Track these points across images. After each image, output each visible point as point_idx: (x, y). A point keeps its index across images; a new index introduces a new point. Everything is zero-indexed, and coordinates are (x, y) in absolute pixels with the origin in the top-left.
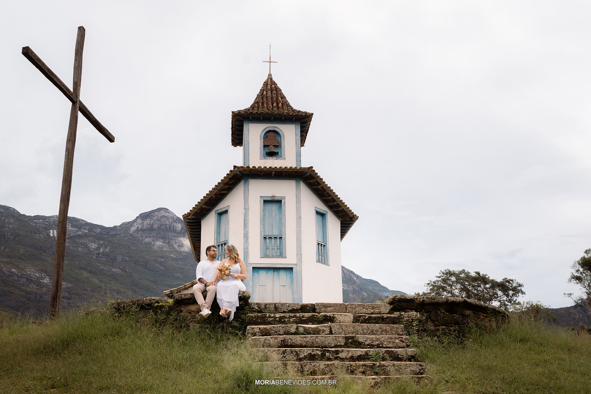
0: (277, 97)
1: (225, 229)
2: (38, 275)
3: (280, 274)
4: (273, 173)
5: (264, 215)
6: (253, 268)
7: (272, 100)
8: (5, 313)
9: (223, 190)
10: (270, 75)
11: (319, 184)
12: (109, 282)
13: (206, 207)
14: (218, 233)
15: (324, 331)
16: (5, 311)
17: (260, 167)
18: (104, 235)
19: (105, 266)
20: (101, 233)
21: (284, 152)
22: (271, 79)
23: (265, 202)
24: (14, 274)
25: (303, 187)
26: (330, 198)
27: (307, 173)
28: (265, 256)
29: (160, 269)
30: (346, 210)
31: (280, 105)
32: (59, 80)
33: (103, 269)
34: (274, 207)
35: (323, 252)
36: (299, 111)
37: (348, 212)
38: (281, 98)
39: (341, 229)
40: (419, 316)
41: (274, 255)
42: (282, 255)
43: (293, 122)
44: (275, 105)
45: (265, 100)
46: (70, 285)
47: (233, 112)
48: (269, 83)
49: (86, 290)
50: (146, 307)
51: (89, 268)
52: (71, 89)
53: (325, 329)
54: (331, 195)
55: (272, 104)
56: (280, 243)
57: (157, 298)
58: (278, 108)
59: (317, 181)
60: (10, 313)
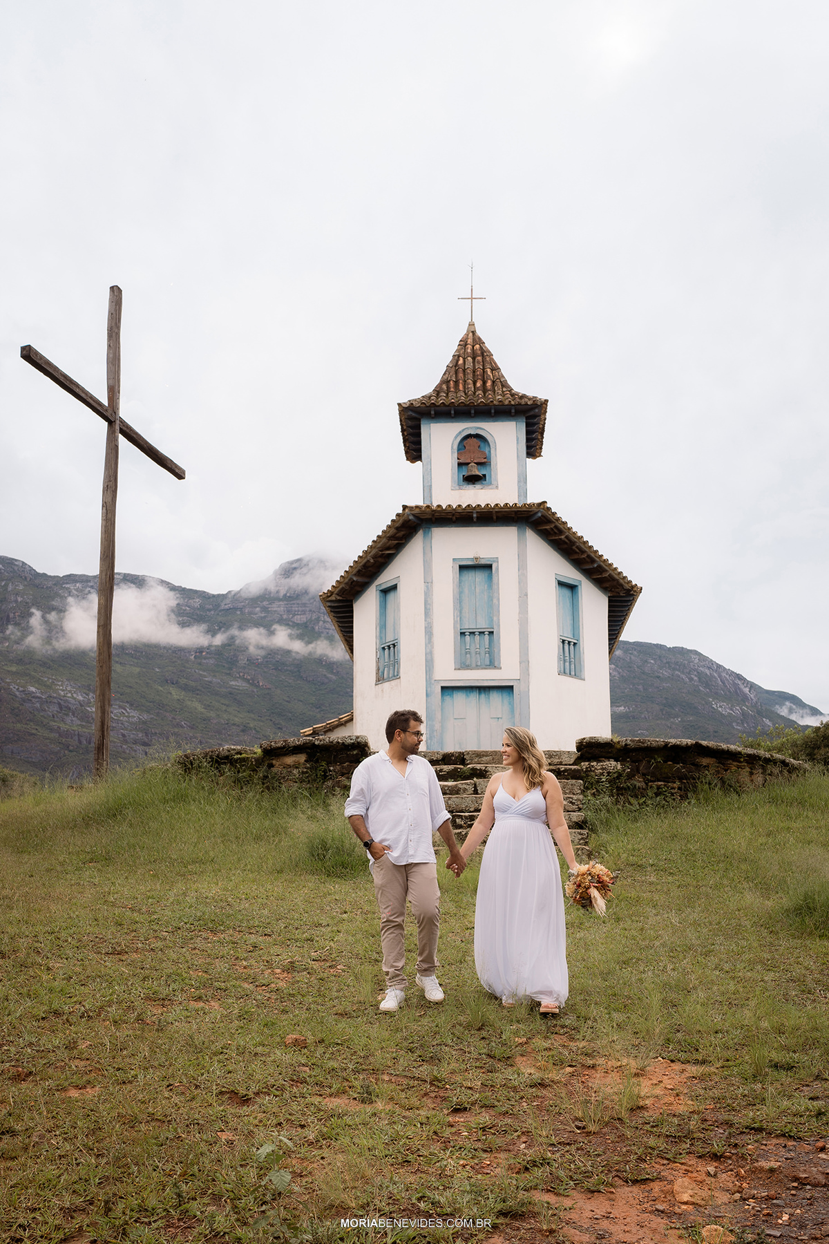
0: (483, 369)
1: (394, 619)
2: (80, 698)
3: (491, 698)
4: (475, 515)
5: (461, 593)
6: (443, 688)
7: (474, 375)
8: (23, 776)
9: (388, 549)
10: (472, 325)
11: (561, 532)
12: (224, 708)
13: (360, 579)
14: (382, 626)
15: (465, 790)
16: (22, 772)
17: (449, 506)
18: (209, 610)
19: (214, 676)
20: (202, 607)
21: (496, 474)
22: (474, 333)
23: (462, 568)
24: (33, 697)
25: (532, 538)
26: (583, 556)
27: (537, 513)
28: (463, 666)
29: (327, 678)
30: (616, 577)
31: (489, 384)
32: (83, 390)
33: (210, 682)
34: (479, 577)
35: (572, 656)
36: (523, 396)
37: (621, 581)
38: (492, 370)
39: (609, 611)
40: (619, 767)
41: (479, 664)
42: (492, 664)
43: (512, 416)
44: (478, 384)
45: (461, 375)
46: (145, 717)
47: (399, 405)
48: (470, 341)
49: (179, 725)
50: (221, 761)
51: (183, 681)
52: (105, 402)
53: (467, 787)
54: (585, 552)
55: (475, 383)
56: (491, 642)
57: (239, 747)
58: (485, 390)
59: (556, 527)
60: (32, 776)
